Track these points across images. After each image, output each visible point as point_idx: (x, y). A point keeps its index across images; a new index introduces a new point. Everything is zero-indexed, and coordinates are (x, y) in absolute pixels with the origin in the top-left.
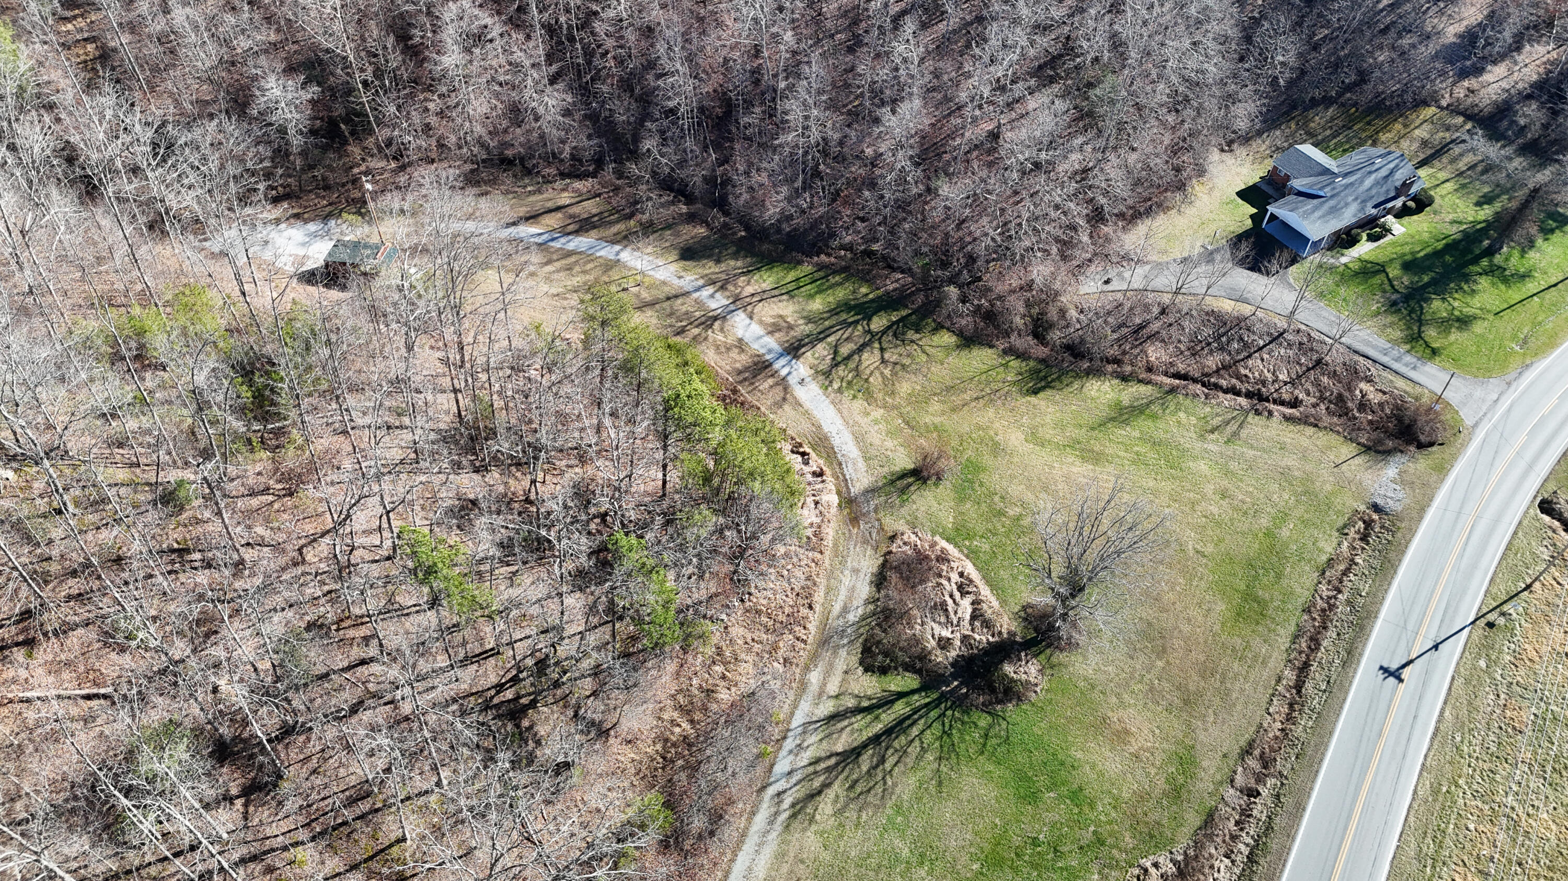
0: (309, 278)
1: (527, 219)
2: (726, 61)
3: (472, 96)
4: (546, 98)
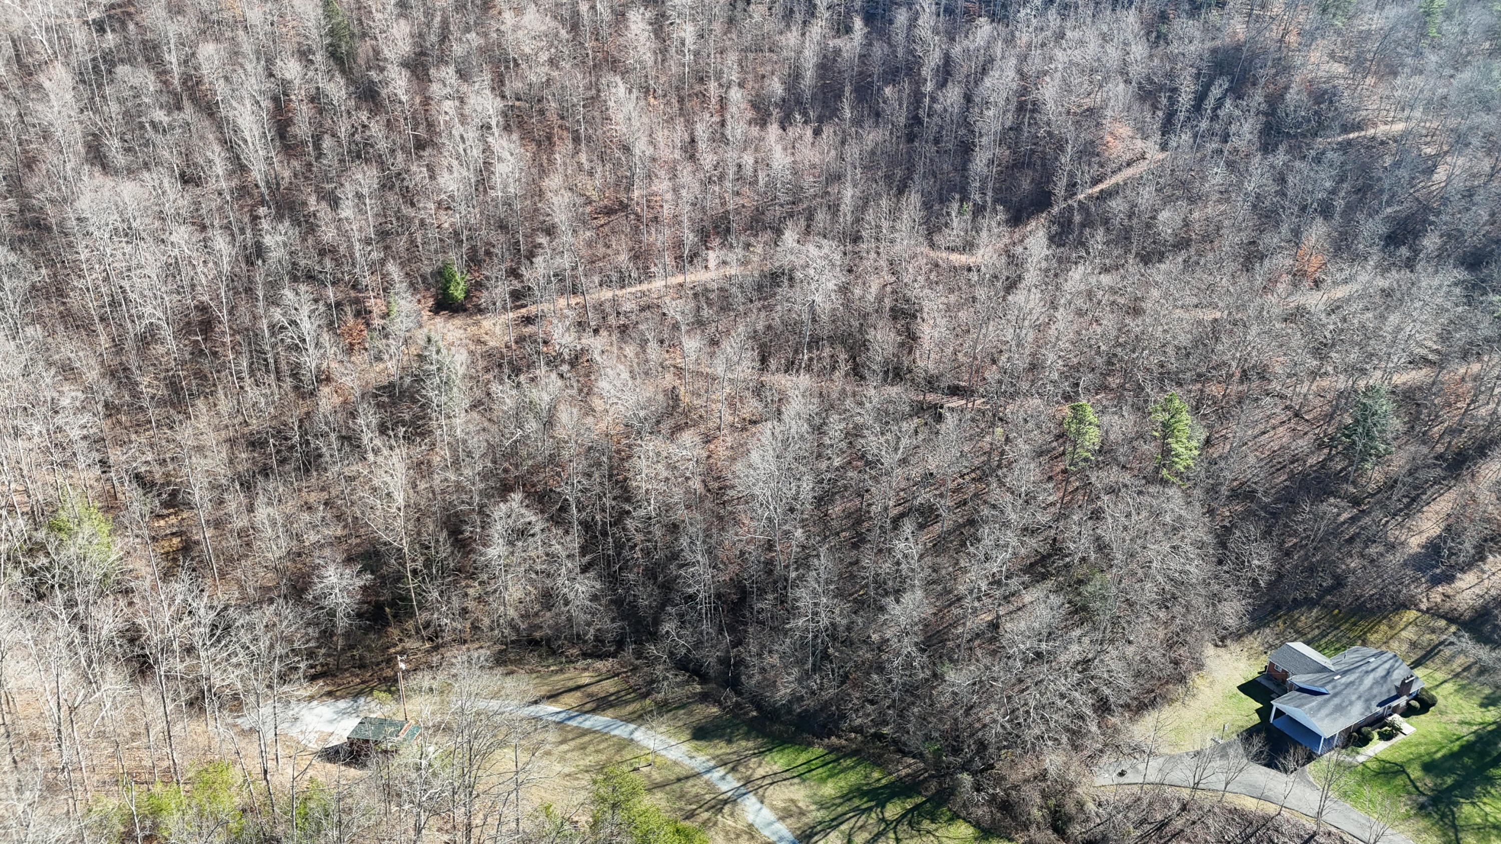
0: (331, 755)
1: (549, 697)
2: (742, 553)
3: (510, 583)
4: (577, 585)
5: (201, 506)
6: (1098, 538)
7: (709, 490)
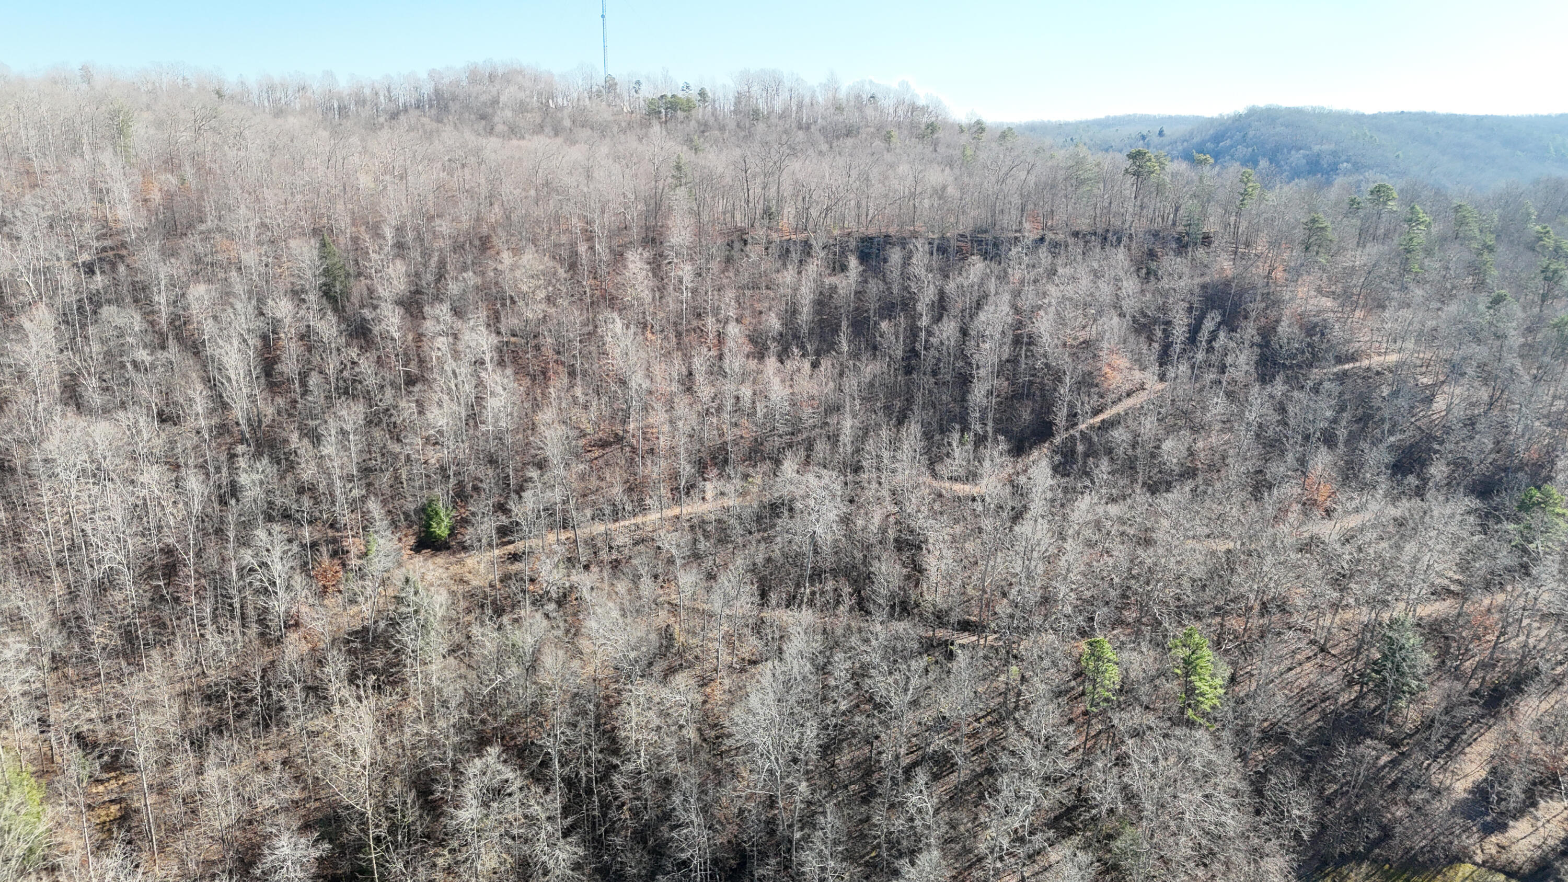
2: (741, 811)
5: (145, 769)
6: (1125, 788)
7: (705, 740)
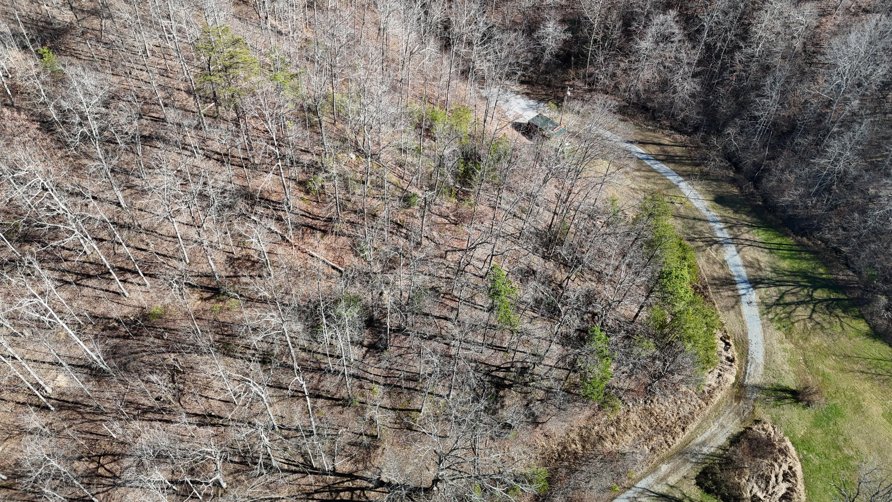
0: (517, 126)
1: (640, 143)
3: (646, 67)
4: (686, 84)
